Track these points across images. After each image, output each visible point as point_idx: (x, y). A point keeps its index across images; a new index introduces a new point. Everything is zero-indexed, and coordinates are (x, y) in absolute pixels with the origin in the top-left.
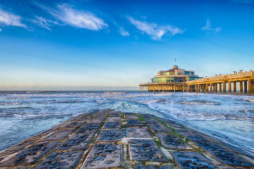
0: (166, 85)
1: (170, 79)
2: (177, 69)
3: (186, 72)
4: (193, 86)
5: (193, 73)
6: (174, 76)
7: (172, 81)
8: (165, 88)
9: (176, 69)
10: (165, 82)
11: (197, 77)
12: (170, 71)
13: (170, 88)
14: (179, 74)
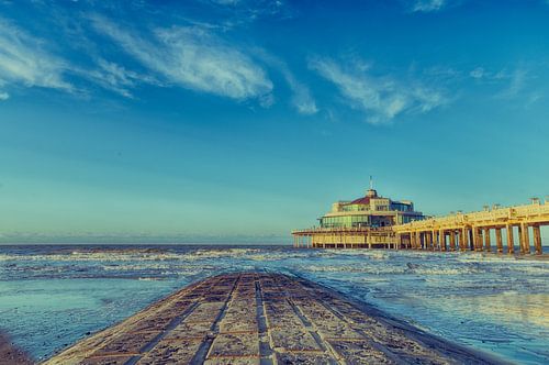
0: (352, 233)
1: (360, 219)
2: (375, 196)
3: (394, 205)
4: (406, 236)
5: (410, 207)
6: (369, 213)
7: (364, 224)
8: (349, 239)
9: (372, 197)
10: (349, 228)
11: (419, 216)
12: (359, 201)
13: (360, 240)
14: (378, 208)
